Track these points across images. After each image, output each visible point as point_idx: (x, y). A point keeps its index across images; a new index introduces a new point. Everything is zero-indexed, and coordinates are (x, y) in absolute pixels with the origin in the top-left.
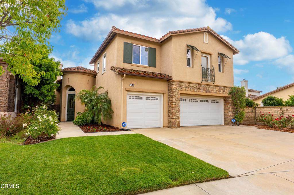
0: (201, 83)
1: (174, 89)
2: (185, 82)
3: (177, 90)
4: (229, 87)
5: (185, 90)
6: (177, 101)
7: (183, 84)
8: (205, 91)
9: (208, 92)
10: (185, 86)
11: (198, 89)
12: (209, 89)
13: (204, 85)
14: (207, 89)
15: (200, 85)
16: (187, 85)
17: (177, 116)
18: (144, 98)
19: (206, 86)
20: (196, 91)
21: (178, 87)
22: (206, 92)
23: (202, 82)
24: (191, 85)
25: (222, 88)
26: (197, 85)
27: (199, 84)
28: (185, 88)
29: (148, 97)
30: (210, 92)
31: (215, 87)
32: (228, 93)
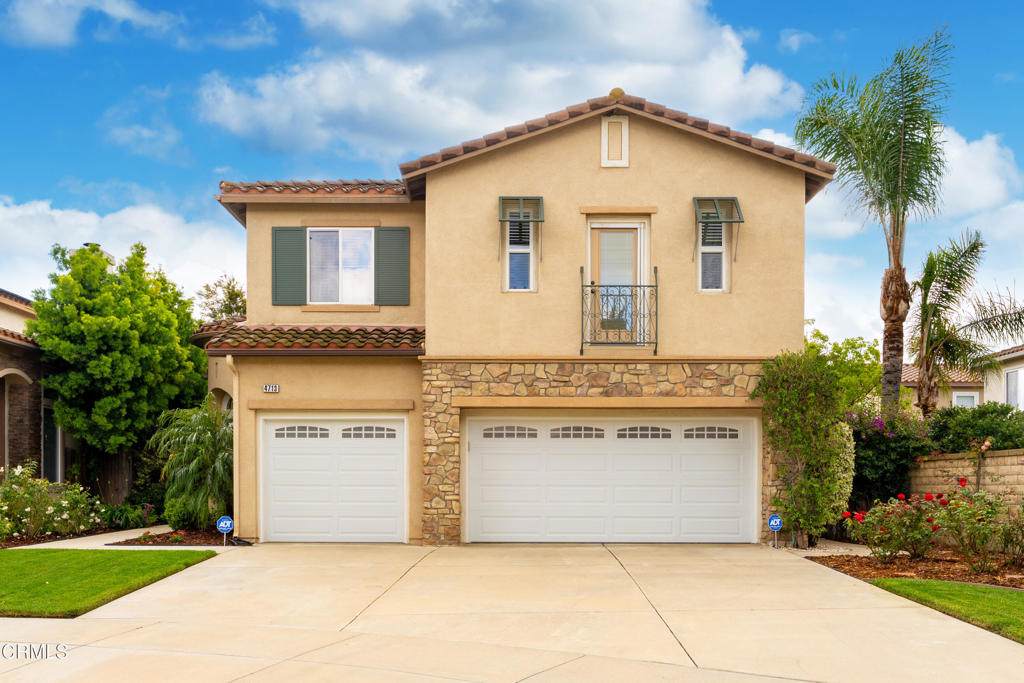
0: (577, 355)
1: (430, 394)
2: (485, 362)
3: (445, 395)
4: (760, 361)
5: (488, 393)
6: (446, 440)
7: (477, 370)
8: (601, 390)
9: (620, 394)
10: (486, 376)
11: (555, 384)
12: (627, 377)
13: (597, 362)
14: (614, 378)
15: (568, 367)
16: (496, 370)
17: (447, 498)
18: (335, 431)
19: (609, 367)
20: (546, 395)
21: (451, 384)
22: (606, 394)
23: (582, 352)
24: (517, 369)
25: (713, 367)
26: (553, 369)
27: (562, 363)
28: (483, 386)
29: (353, 426)
30: (630, 394)
31: (663, 369)
32: (751, 388)
